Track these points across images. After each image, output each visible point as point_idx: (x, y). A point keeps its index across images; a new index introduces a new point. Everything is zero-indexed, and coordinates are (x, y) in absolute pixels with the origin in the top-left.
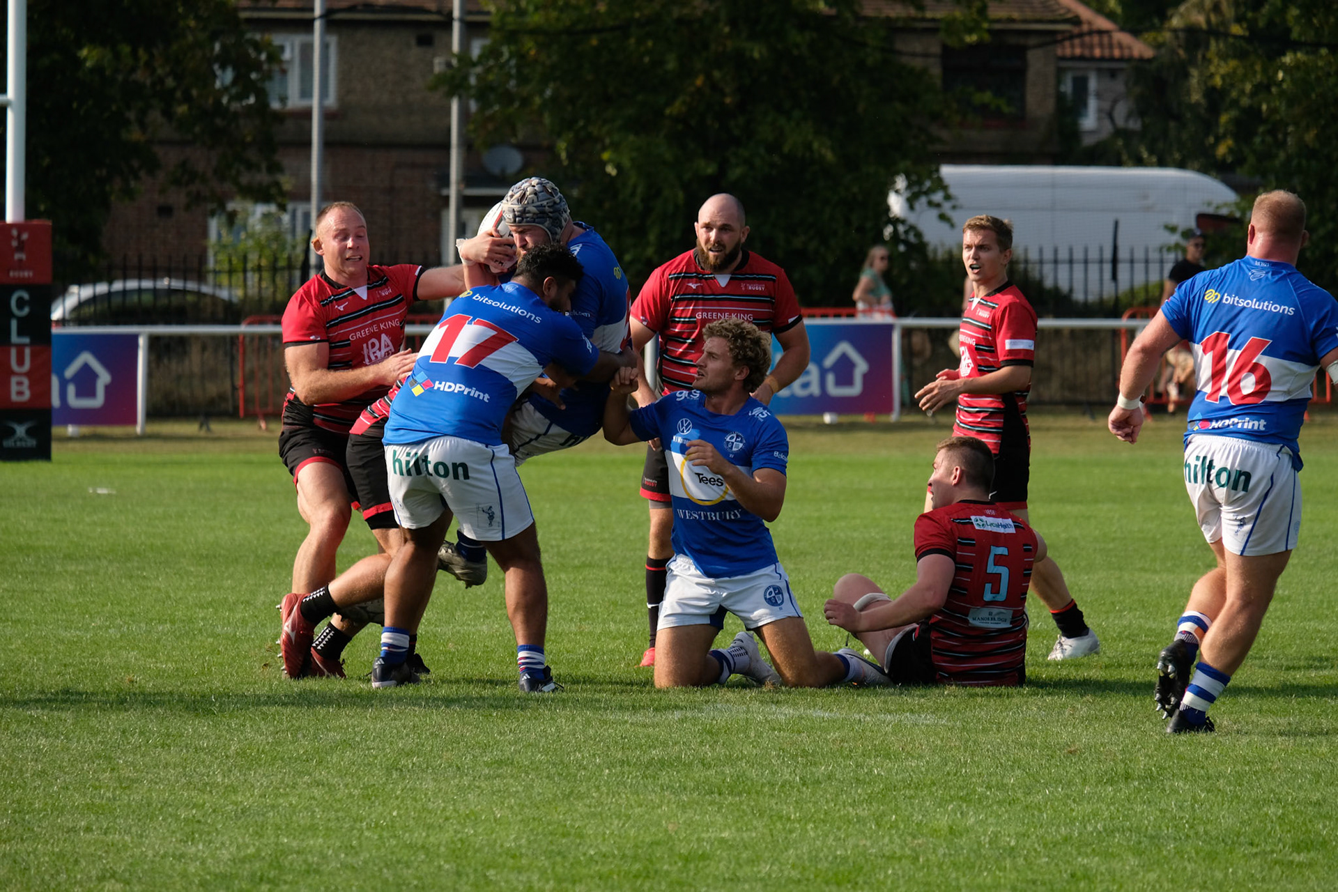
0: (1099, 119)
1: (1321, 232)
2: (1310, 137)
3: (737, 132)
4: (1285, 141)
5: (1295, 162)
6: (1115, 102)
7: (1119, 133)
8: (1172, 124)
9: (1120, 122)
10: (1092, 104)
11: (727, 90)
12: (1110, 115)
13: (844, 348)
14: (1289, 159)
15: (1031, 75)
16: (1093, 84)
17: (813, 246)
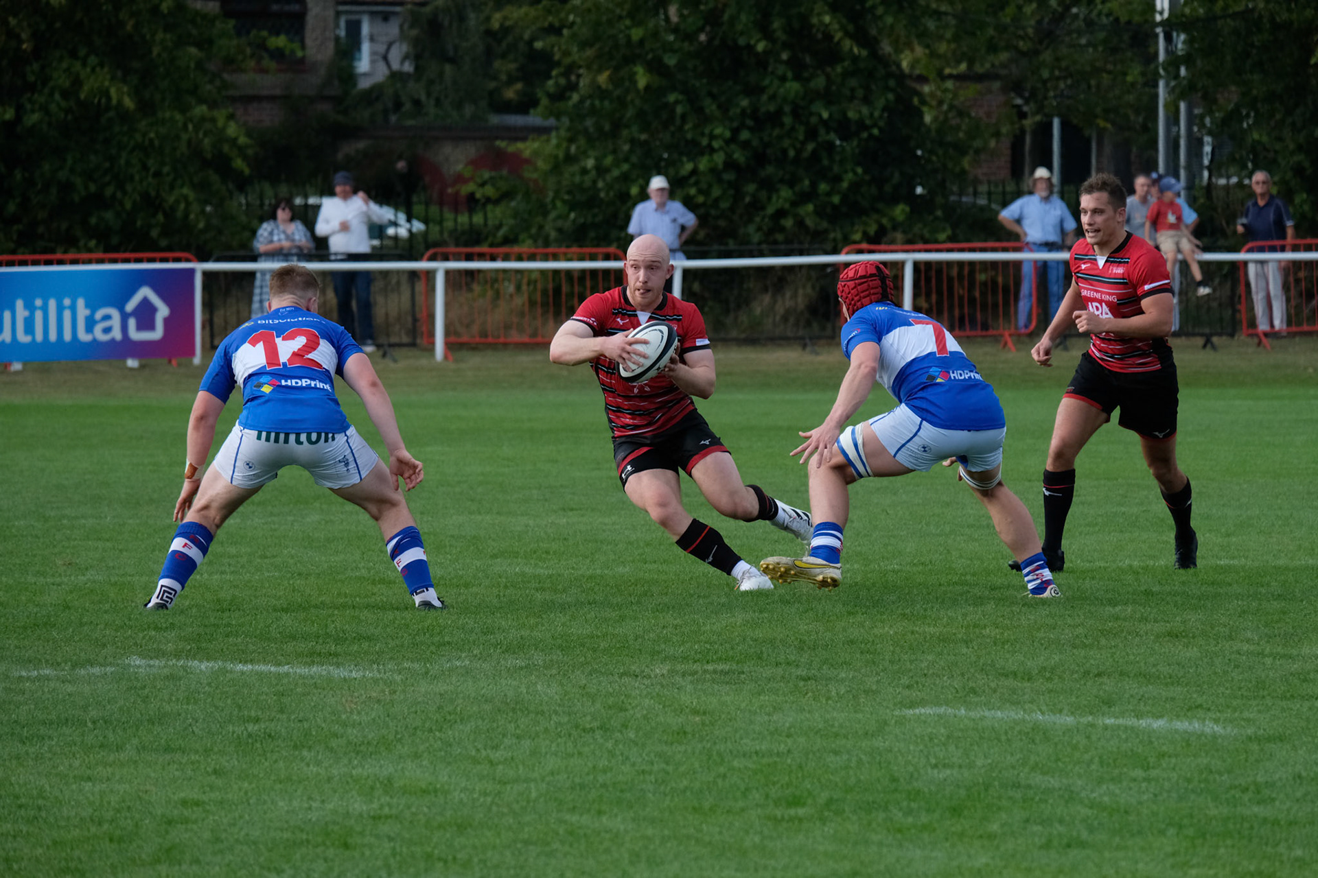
0: (373, 62)
1: (616, 173)
2: (603, 78)
3: (31, 78)
4: (577, 84)
5: (588, 103)
6: (390, 45)
7: (395, 76)
8: (448, 68)
9: (396, 66)
10: (366, 48)
11: (24, 36)
12: (385, 58)
13: (145, 292)
14: (582, 101)
15: (310, 20)
16: (365, 29)
17: (109, 191)
